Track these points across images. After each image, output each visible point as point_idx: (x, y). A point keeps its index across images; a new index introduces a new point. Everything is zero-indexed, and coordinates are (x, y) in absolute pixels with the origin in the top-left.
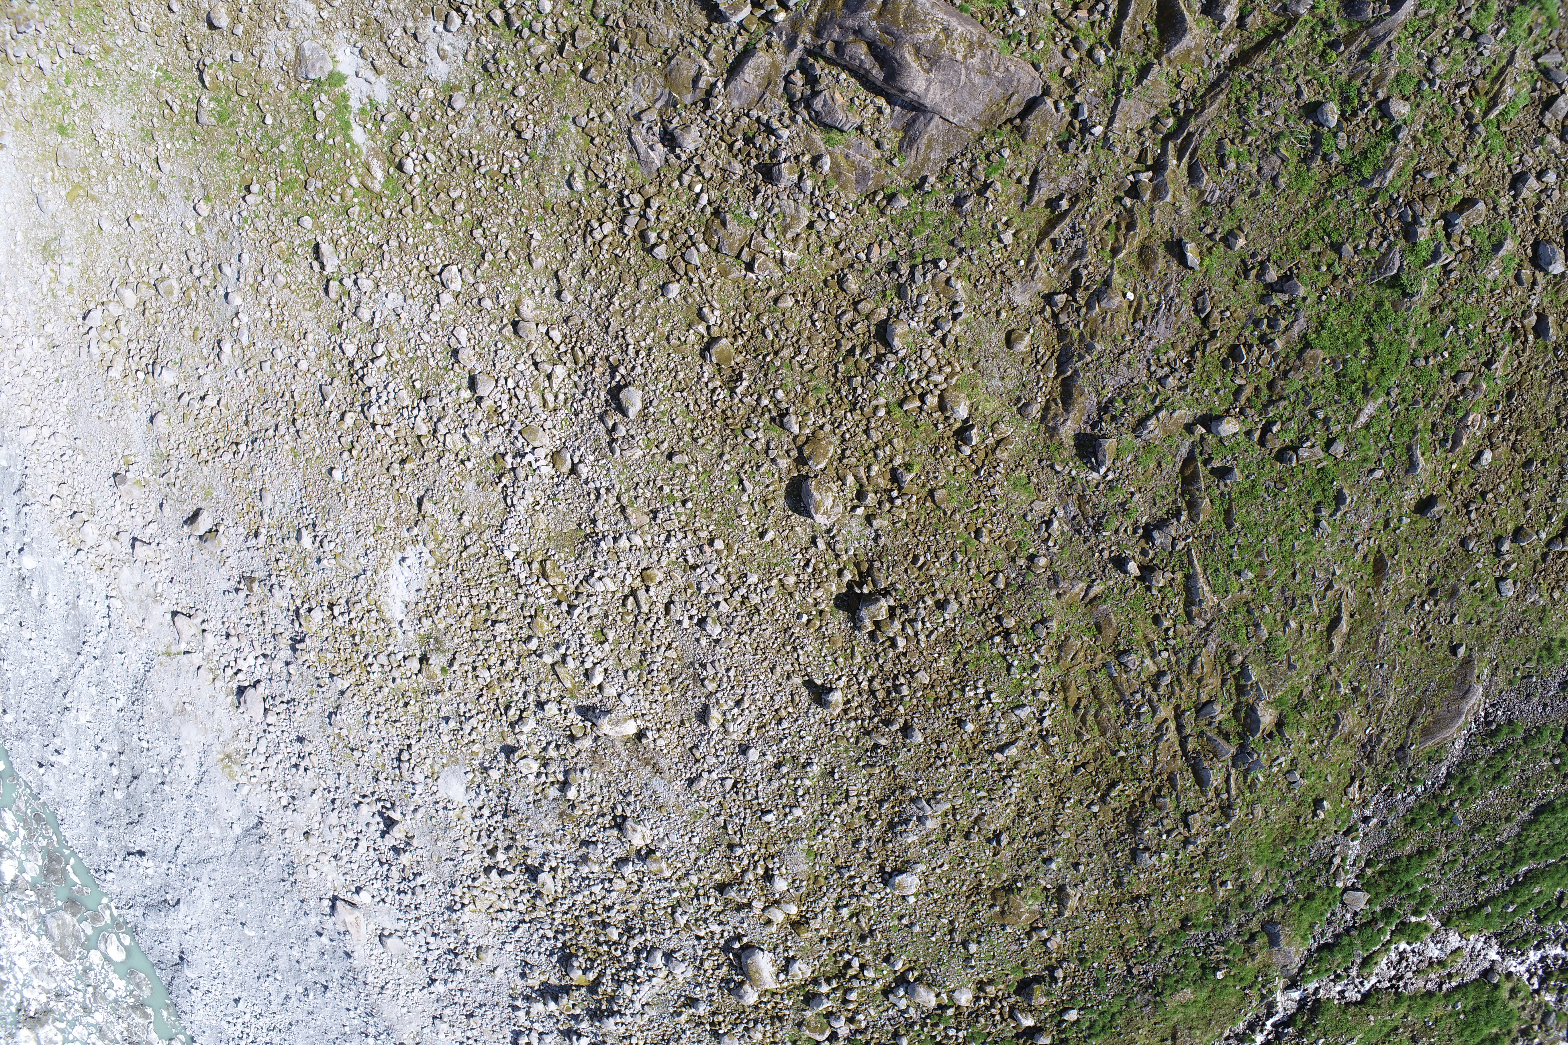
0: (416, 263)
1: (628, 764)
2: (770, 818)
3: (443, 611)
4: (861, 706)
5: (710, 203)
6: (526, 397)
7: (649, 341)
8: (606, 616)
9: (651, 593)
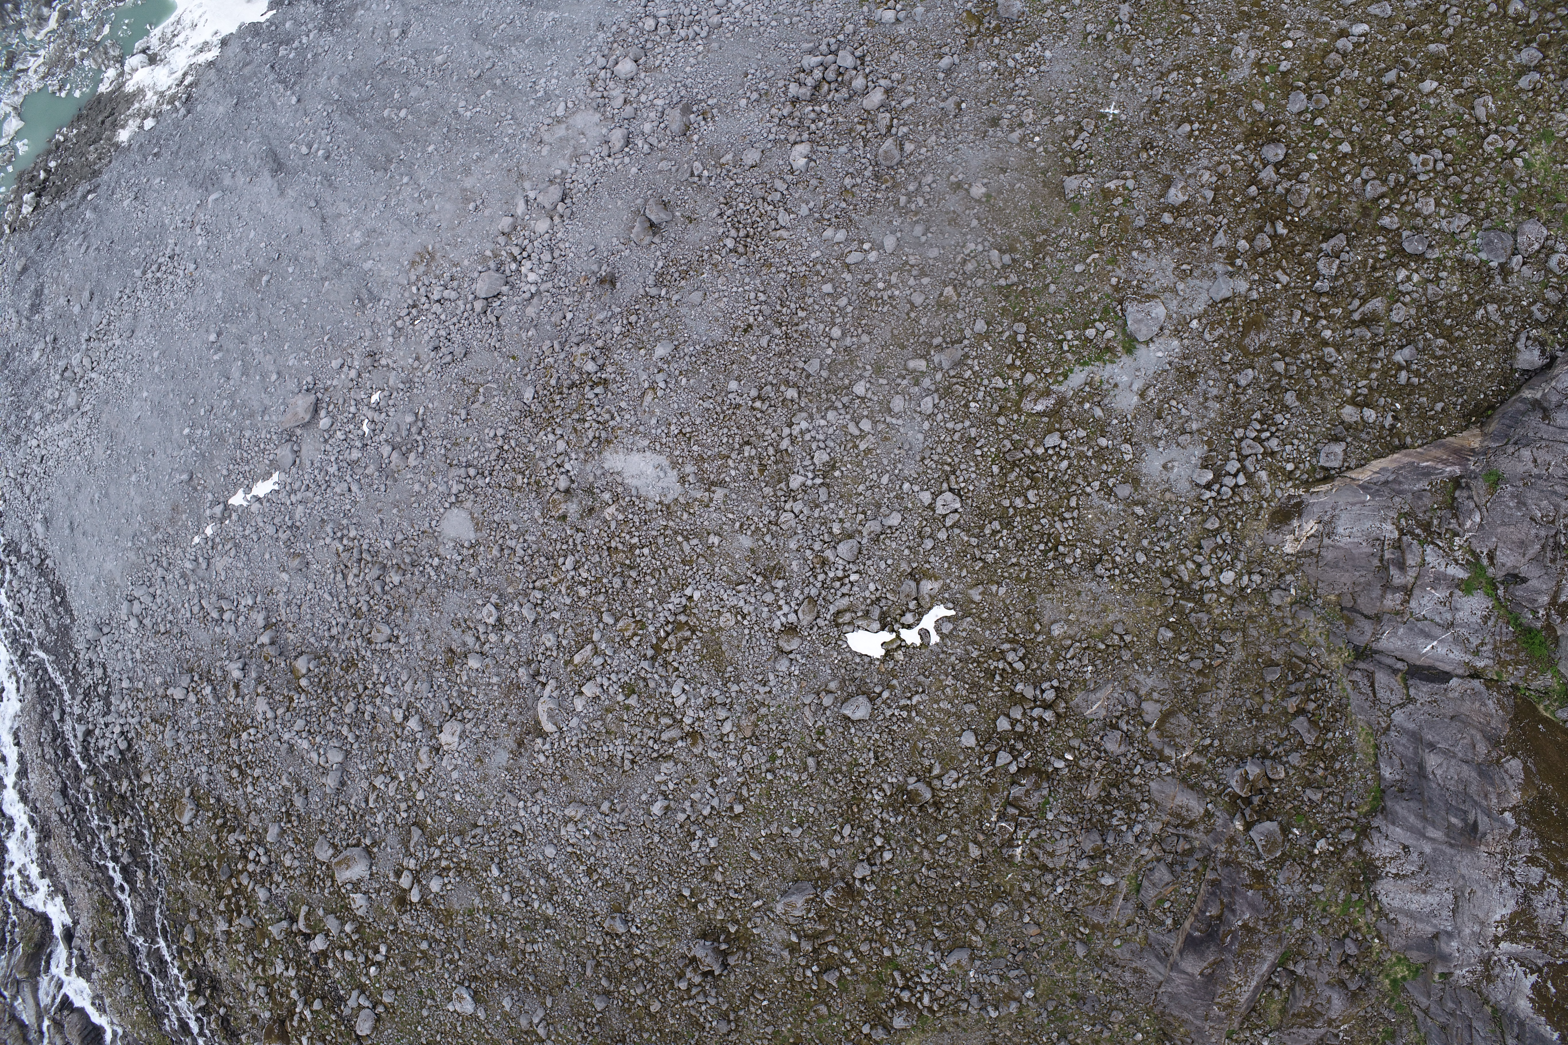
0: (956, 460)
1: (514, 724)
2: (495, 872)
3: (621, 517)
4: (617, 948)
5: (1056, 769)
6: (843, 595)
7: (917, 719)
8: (650, 697)
9: (680, 744)
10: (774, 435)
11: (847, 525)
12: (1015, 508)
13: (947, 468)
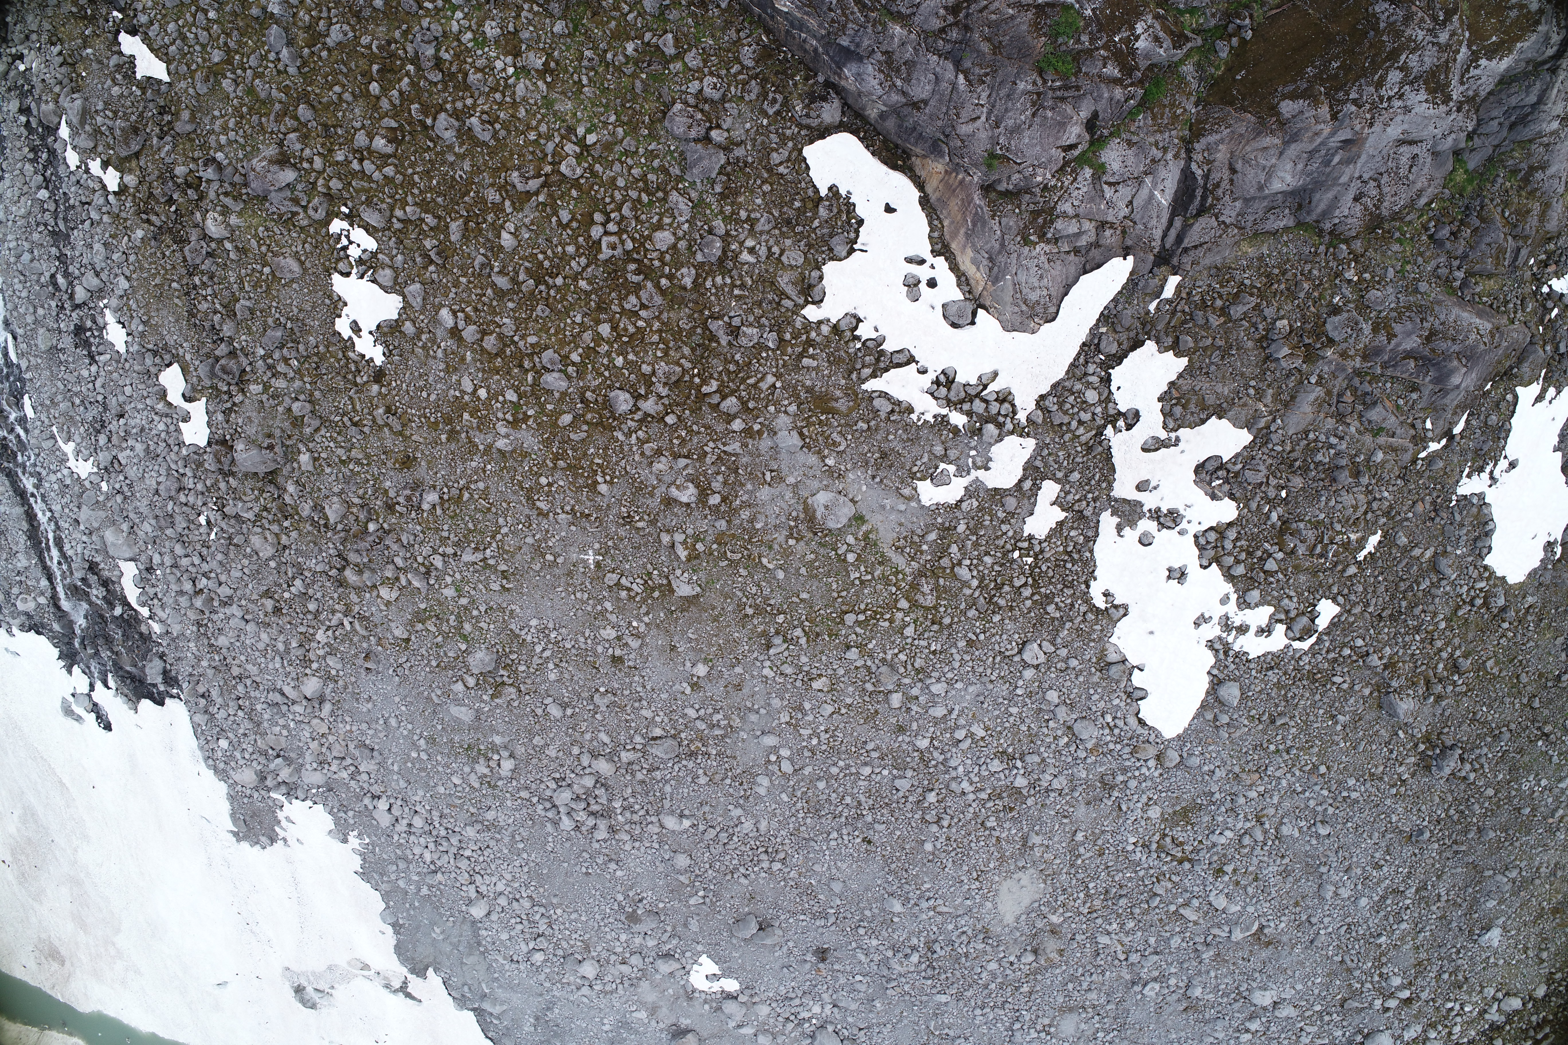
10: (974, 805)
11: (1059, 733)
12: (1033, 594)
13: (998, 659)
